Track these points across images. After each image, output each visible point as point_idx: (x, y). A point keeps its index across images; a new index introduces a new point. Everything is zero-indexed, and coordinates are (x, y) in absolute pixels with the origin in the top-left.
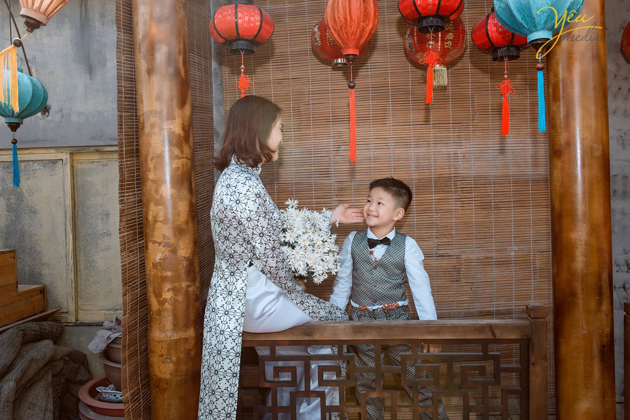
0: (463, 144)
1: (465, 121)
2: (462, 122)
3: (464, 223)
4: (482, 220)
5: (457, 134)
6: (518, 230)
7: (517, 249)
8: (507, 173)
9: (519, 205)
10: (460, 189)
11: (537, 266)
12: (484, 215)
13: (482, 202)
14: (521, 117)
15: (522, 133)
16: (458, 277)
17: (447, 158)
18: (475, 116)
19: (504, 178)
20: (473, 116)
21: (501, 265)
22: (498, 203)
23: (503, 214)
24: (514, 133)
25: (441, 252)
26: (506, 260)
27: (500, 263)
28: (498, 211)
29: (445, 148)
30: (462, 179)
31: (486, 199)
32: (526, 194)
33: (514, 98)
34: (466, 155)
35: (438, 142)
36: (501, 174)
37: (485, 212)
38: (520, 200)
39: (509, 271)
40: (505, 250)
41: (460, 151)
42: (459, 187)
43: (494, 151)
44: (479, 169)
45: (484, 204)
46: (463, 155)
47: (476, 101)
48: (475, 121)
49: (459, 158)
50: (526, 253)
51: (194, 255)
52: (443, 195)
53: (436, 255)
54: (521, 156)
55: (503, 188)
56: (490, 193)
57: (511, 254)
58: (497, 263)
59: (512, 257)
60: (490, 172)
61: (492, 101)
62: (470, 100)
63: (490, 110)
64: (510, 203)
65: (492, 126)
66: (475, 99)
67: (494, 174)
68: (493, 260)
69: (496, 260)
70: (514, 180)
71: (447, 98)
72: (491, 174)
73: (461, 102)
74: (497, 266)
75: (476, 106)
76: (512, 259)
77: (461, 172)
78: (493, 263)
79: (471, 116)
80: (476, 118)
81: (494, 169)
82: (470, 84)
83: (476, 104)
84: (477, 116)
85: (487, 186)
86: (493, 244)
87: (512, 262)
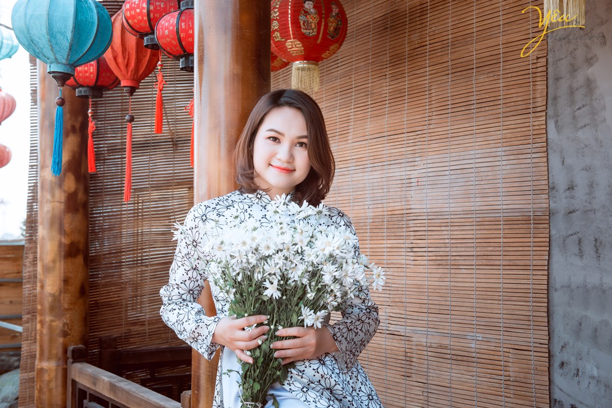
0: (416, 163)
1: (420, 128)
2: (417, 129)
3: (416, 286)
4: (436, 283)
5: (412, 148)
6: (483, 305)
7: (480, 339)
8: (468, 209)
9: (484, 262)
10: (412, 233)
11: (511, 374)
12: (438, 275)
13: (437, 254)
14: (490, 113)
15: (490, 138)
16: (409, 371)
17: (400, 186)
18: (432, 118)
19: (465, 216)
20: (430, 118)
21: (460, 363)
22: (457, 258)
24: (479, 140)
25: (392, 328)
26: (466, 354)
27: (459, 358)
28: (457, 271)
29: (398, 170)
30: (415, 218)
31: (442, 249)
32: (496, 245)
33: (480, 81)
34: (420, 180)
35: (393, 162)
36: (460, 209)
37: (440, 271)
38: (486, 253)
39: (471, 374)
40: (464, 337)
41: (415, 174)
42: (412, 229)
43: (452, 172)
44: (433, 202)
45: (439, 258)
46: (416, 180)
47: (433, 95)
48: (432, 126)
49: (413, 184)
50: (493, 348)
51: (60, 292)
52: (395, 241)
53: (388, 332)
54: (489, 178)
55: (463, 233)
56: (447, 241)
57: (473, 346)
58: (455, 357)
59: (473, 350)
60: (447, 205)
61: (452, 90)
62: (427, 93)
63: (449, 107)
64: (472, 258)
65: (452, 131)
66: (433, 91)
67: (452, 209)
68: (449, 352)
69: (453, 352)
70: (478, 220)
71: (403, 94)
72: (448, 210)
73: (418, 98)
74: (453, 362)
75: (433, 102)
76: (474, 355)
77: (413, 207)
78: (449, 356)
79: (427, 119)
80: (432, 122)
81: (451, 201)
82: (427, 69)
83: (433, 99)
84: (434, 117)
85: (443, 228)
86: (449, 324)
87: (475, 360)
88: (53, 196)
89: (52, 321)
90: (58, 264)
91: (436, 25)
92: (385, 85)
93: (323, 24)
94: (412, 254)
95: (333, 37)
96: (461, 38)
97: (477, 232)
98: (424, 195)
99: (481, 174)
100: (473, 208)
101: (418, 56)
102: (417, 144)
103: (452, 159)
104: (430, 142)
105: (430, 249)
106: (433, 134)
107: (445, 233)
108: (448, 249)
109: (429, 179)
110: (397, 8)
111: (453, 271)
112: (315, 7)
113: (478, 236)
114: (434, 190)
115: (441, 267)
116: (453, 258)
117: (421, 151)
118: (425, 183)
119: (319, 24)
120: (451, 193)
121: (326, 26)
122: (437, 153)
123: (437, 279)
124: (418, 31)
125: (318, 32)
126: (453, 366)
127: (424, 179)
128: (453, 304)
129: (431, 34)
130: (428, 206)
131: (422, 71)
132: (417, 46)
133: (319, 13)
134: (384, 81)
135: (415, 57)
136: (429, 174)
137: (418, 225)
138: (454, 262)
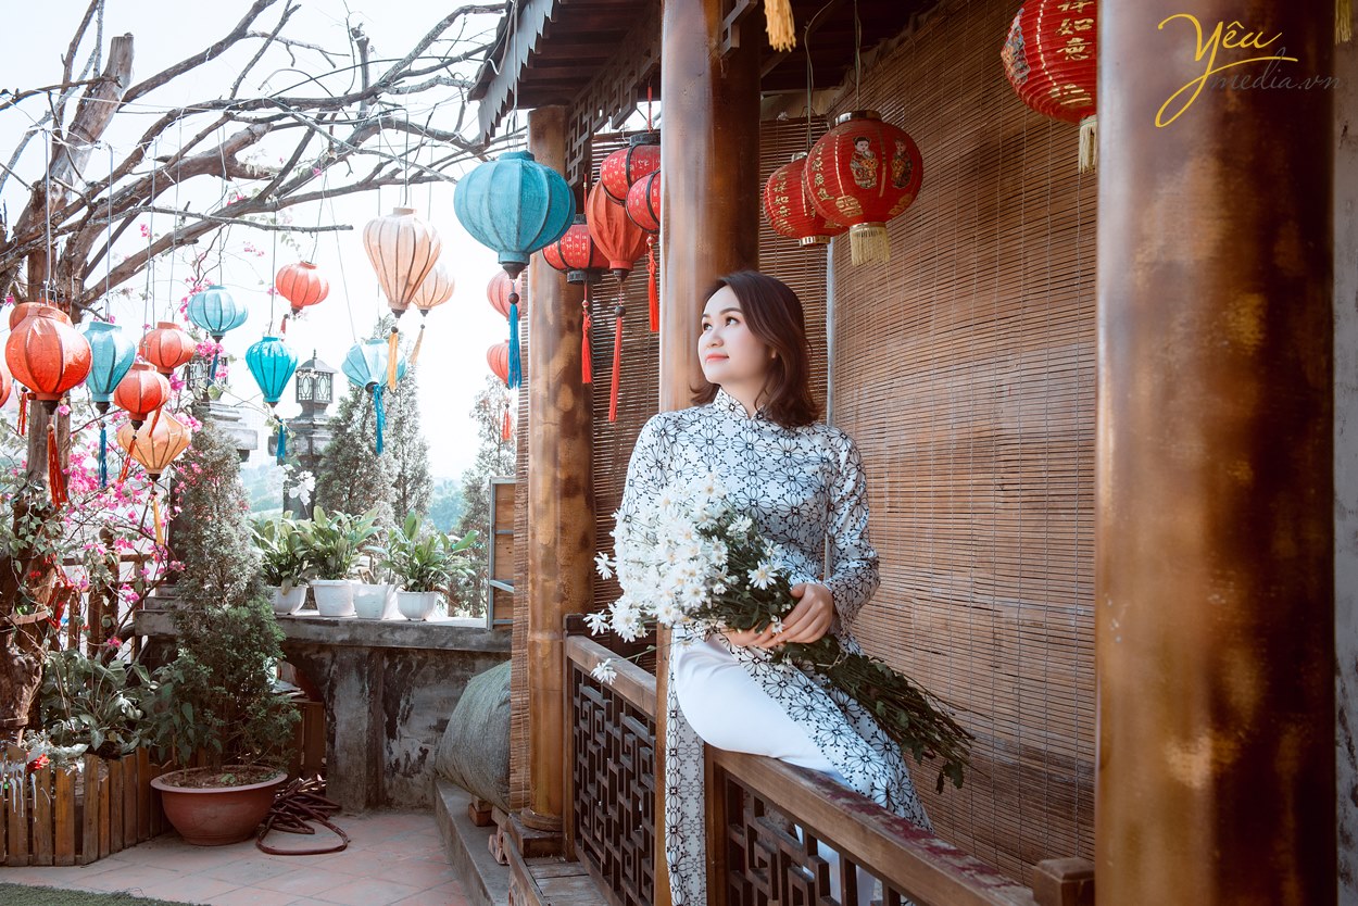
0: (1009, 364)
1: (1014, 313)
2: (1009, 314)
3: (1007, 539)
4: (1031, 535)
5: (1004, 342)
7: (1082, 613)
8: (1070, 428)
10: (1003, 464)
12: (1033, 524)
13: (1032, 493)
16: (997, 659)
17: (989, 396)
18: (1028, 298)
19: (1066, 439)
20: (1025, 299)
21: (1058, 647)
22: (1056, 498)
23: (1062, 524)
24: (1084, 328)
25: (979, 599)
26: (1065, 635)
27: (1057, 640)
28: (1056, 517)
29: (987, 373)
30: (1006, 442)
31: (1038, 486)
34: (1013, 387)
35: (981, 362)
36: (1060, 428)
37: (1036, 517)
40: (1063, 611)
41: (1006, 379)
42: (1002, 458)
43: (1051, 376)
44: (1028, 418)
45: (1034, 499)
46: (1008, 387)
47: (1029, 265)
48: (1027, 310)
49: (1004, 394)
52: (982, 476)
53: (973, 605)
55: (1063, 462)
56: (1044, 474)
57: (1073, 623)
58: (1051, 639)
59: (1073, 629)
60: (1044, 423)
61: (1051, 258)
62: (1022, 262)
63: (1048, 282)
64: (1073, 498)
65: (1052, 317)
66: (1029, 259)
67: (1050, 429)
68: (1044, 631)
69: (1050, 632)
70: (1081, 443)
71: (993, 265)
72: (1045, 429)
73: (1011, 270)
74: (1050, 646)
75: (1029, 276)
76: (1074, 636)
77: (1003, 426)
78: (1044, 638)
79: (1021, 299)
80: (1027, 304)
81: (1049, 417)
82: (1022, 228)
83: (1029, 270)
84: (1030, 297)
85: (1040, 456)
86: (1045, 593)
87: (1075, 642)
88: (545, 415)
89: (545, 581)
90: (552, 506)
91: (1034, 164)
92: (972, 251)
93: (884, 169)
94: (1002, 493)
95: (900, 186)
96: (1063, 182)
97: (1081, 461)
98: (1016, 409)
99: (1086, 378)
100: (1075, 427)
101: (1011, 210)
102: (1009, 335)
103: (1051, 356)
104: (1025, 333)
105: (1024, 487)
106: (1030, 321)
107: (1042, 462)
108: (1045, 486)
109: (1023, 385)
110: (988, 141)
111: (1050, 517)
112: (870, 148)
113: (1081, 467)
114: (1029, 402)
115: (1037, 511)
116: (1050, 499)
117: (1013, 345)
118: (1018, 392)
119: (879, 171)
120: (1049, 406)
121: (889, 171)
122: (1033, 348)
123: (1031, 529)
124: (1012, 173)
125: (879, 181)
126: (1050, 653)
127: (1018, 386)
128: (1050, 564)
129: (1028, 177)
130: (1022, 425)
131: (1017, 230)
132: (1011, 195)
133: (878, 156)
134: (972, 245)
135: (1008, 211)
136: (1024, 379)
137: (1010, 452)
138: (1051, 505)
